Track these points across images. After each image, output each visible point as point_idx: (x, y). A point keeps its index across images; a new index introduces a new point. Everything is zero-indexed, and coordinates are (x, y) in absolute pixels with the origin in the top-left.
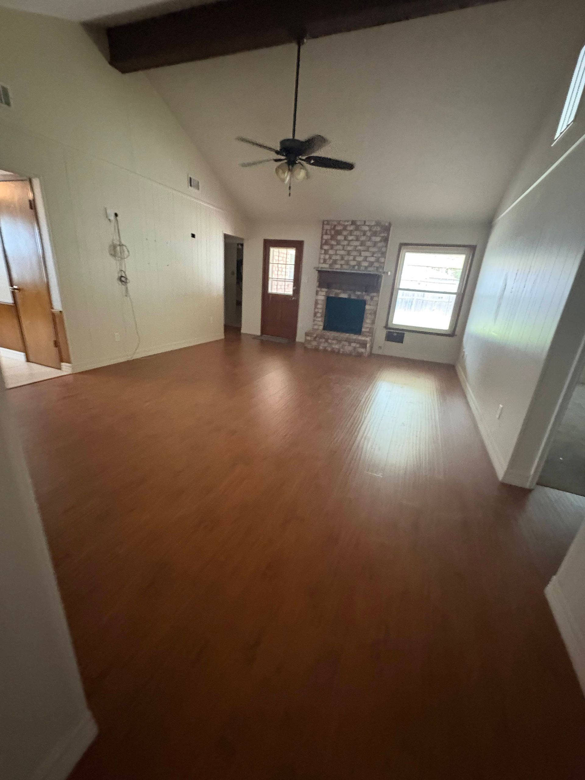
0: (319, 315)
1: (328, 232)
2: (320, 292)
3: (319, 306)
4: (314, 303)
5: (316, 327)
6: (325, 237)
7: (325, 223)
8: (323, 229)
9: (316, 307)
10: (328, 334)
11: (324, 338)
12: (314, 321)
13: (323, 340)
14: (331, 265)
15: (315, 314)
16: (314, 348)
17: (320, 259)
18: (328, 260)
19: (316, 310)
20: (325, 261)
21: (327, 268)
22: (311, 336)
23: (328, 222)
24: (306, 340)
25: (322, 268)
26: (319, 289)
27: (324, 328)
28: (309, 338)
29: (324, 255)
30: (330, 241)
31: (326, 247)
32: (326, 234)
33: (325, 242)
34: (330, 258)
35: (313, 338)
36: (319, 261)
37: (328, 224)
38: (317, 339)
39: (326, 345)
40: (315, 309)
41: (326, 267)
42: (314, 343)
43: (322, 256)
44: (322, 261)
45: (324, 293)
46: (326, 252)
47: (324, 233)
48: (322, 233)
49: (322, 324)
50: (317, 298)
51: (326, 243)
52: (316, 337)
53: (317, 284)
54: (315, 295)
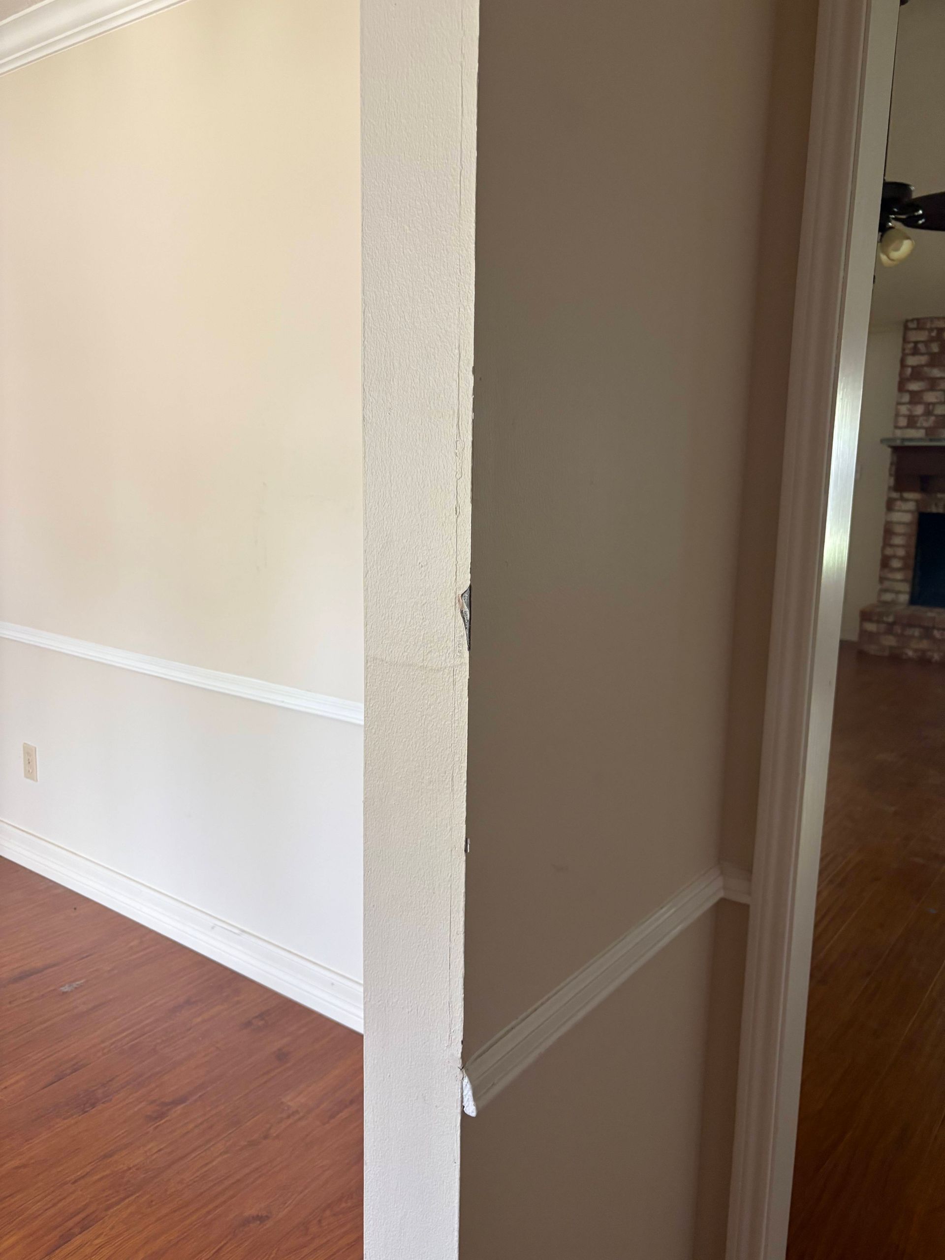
0: (896, 564)
1: (921, 347)
2: (899, 503)
3: (898, 540)
4: (882, 532)
5: (888, 597)
6: (912, 361)
7: (912, 325)
8: (905, 340)
9: (886, 543)
10: (930, 614)
11: (920, 626)
12: (882, 579)
13: (917, 632)
14: (929, 431)
15: (885, 563)
16: (887, 653)
17: (897, 415)
18: (921, 419)
19: (889, 551)
20: (912, 422)
21: (920, 439)
22: (878, 622)
23: (920, 324)
24: (863, 633)
25: (903, 440)
26: (895, 495)
27: (914, 600)
28: (871, 627)
29: (908, 406)
30: (926, 369)
31: (914, 386)
32: (915, 352)
33: (912, 374)
34: (928, 413)
35: (883, 627)
36: (896, 421)
37: (920, 328)
38: (898, 629)
39: (924, 644)
40: (883, 548)
41: (916, 436)
42: (890, 641)
43: (904, 410)
44: (903, 422)
45: (911, 506)
46: (915, 398)
47: (907, 351)
48: (904, 350)
49: (906, 587)
50: (889, 519)
51: (917, 374)
52: (894, 623)
53: (892, 481)
54: (884, 509)
